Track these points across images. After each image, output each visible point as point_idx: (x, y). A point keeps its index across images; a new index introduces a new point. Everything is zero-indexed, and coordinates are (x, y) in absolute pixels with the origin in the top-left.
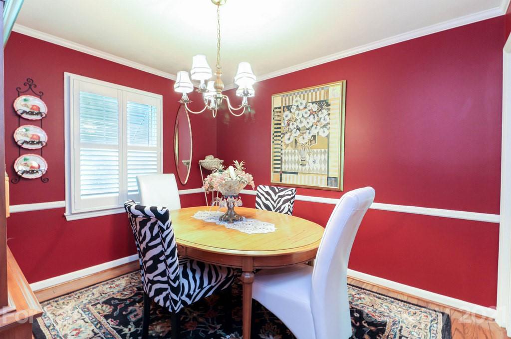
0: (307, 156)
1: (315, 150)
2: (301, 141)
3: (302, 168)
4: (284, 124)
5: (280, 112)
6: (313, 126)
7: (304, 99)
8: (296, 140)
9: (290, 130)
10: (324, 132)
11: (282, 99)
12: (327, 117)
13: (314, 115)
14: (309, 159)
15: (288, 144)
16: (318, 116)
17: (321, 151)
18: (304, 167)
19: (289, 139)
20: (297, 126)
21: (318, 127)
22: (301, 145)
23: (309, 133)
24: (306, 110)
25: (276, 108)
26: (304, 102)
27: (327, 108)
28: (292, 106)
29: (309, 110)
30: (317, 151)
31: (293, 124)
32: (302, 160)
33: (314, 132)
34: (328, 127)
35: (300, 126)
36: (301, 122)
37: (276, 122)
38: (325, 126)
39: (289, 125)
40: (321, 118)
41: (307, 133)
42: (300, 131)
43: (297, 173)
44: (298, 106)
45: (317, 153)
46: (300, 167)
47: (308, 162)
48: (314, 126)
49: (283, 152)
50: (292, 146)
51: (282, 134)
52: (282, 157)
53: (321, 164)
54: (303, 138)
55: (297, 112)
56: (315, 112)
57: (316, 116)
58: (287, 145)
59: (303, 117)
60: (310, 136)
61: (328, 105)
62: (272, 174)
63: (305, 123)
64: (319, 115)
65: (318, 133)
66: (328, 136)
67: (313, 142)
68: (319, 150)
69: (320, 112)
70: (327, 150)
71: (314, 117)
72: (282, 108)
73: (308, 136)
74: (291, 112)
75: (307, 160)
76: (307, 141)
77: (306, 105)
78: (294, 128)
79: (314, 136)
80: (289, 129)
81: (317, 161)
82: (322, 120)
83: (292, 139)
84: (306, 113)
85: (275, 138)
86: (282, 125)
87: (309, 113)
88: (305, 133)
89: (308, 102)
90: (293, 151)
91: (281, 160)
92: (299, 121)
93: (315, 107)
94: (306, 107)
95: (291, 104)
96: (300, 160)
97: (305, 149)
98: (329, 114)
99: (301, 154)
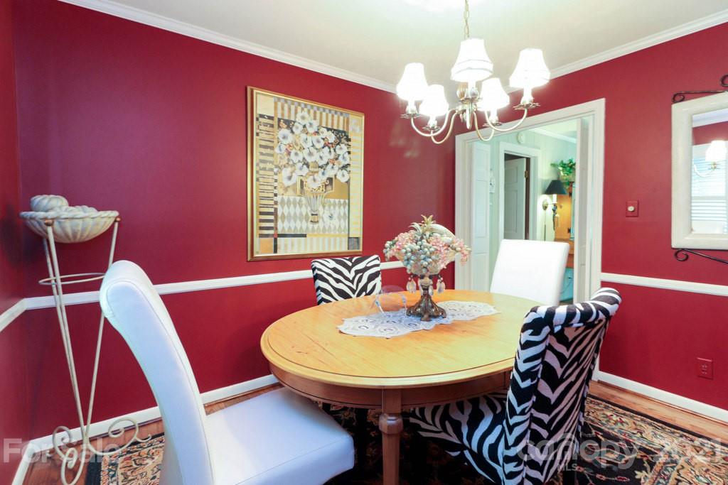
0: (321, 209)
1: (332, 200)
2: (310, 184)
3: (313, 228)
4: (280, 150)
5: (272, 126)
6: (328, 163)
7: (315, 119)
8: (302, 182)
9: (291, 163)
10: (343, 175)
11: (276, 103)
12: (347, 155)
13: (329, 148)
14: (324, 213)
15: (289, 187)
16: (335, 151)
17: (340, 201)
18: (316, 226)
19: (290, 178)
20: (304, 159)
21: (336, 167)
22: (309, 190)
23: (323, 174)
24: (319, 137)
25: (262, 116)
26: (316, 124)
27: (346, 142)
28: (294, 122)
29: (323, 139)
30: (335, 202)
31: (296, 154)
32: (312, 215)
33: (330, 172)
34: (348, 169)
35: (309, 160)
36: (310, 154)
37: (264, 143)
38: (345, 167)
39: (289, 153)
40: (339, 155)
41: (320, 173)
42: (308, 167)
43: (304, 236)
44: (304, 126)
45: (334, 205)
46: (310, 225)
47: (323, 218)
48: (330, 165)
49: (278, 199)
50: (295, 190)
51: (277, 167)
52: (276, 209)
53: (340, 220)
54: (314, 180)
55: (304, 136)
56: (332, 143)
57: (332, 150)
58: (286, 189)
59: (313, 146)
60: (325, 178)
61: (348, 140)
62: (256, 239)
63: (316, 157)
64: (337, 150)
65: (335, 176)
66: (348, 182)
67: (329, 188)
68: (337, 201)
69: (338, 147)
70: (347, 201)
71: (330, 151)
72: (276, 120)
73: (321, 179)
74: (292, 132)
75: (321, 213)
76: (320, 185)
77: (318, 129)
78: (299, 161)
79: (330, 179)
80: (289, 160)
81: (335, 216)
82: (340, 158)
83: (296, 179)
84: (318, 142)
85: (261, 172)
86: (277, 150)
87: (322, 143)
88: (317, 172)
89: (320, 125)
90: (298, 198)
91: (275, 213)
92: (306, 151)
93: (332, 138)
94: (317, 133)
95: (292, 119)
96: (310, 214)
97: (317, 197)
98: (349, 153)
99: (310, 205)
